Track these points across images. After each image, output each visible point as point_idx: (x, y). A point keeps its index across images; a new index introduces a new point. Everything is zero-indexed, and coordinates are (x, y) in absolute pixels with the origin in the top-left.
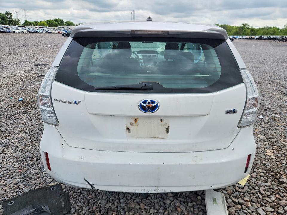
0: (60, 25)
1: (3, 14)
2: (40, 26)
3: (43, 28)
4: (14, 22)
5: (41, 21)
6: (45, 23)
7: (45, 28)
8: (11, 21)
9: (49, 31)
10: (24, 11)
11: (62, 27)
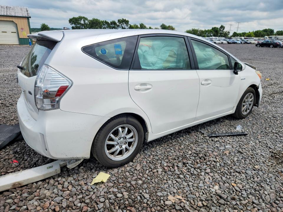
0: (268, 35)
1: (218, 28)
2: (245, 37)
3: (248, 39)
4: (224, 34)
5: (249, 32)
6: (252, 34)
7: (250, 39)
8: (222, 33)
9: (248, 42)
10: (238, 23)
11: (269, 38)
